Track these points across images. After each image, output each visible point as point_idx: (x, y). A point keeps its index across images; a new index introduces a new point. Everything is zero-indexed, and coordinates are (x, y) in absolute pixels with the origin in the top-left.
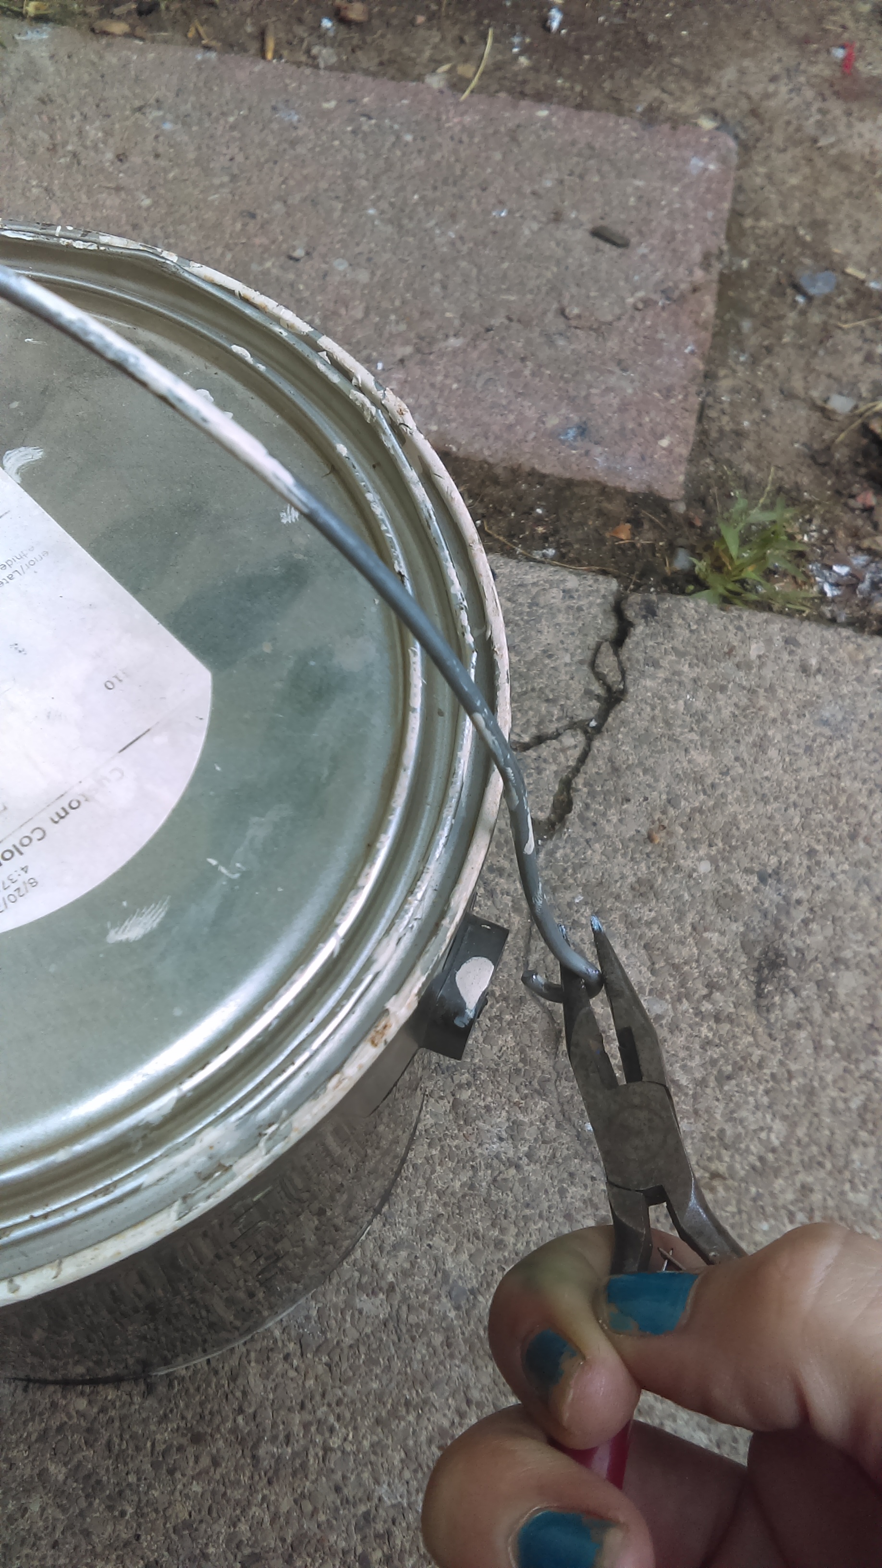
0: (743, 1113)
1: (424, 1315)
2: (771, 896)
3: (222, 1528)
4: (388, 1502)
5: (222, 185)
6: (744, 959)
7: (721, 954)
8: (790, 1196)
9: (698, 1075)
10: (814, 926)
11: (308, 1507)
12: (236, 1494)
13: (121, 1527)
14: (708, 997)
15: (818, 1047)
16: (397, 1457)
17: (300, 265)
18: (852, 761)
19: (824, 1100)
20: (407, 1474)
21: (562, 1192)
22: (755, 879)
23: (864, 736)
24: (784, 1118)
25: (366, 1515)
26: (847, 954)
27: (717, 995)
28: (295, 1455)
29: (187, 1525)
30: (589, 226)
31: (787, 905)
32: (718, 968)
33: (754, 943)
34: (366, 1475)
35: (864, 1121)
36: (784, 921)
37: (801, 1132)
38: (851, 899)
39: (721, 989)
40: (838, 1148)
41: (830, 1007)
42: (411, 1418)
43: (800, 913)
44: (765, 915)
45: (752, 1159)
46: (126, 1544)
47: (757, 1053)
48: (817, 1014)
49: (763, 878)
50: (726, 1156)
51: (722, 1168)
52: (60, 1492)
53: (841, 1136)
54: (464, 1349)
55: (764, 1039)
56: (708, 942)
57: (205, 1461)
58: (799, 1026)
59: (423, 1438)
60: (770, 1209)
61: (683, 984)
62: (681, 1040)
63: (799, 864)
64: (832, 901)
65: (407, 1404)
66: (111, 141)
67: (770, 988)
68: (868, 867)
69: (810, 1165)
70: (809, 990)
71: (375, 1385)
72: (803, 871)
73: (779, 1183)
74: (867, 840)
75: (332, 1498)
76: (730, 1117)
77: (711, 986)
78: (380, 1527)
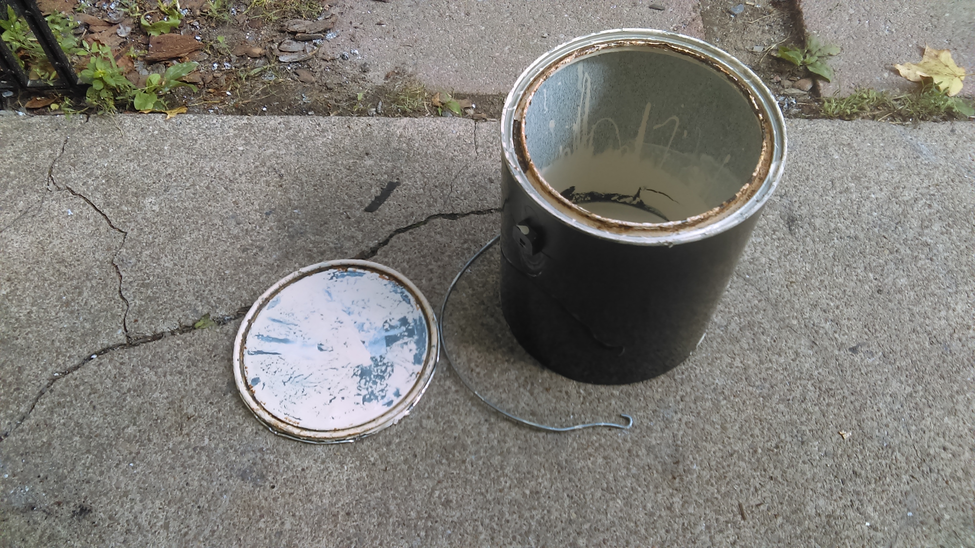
0: (796, 264)
1: (713, 335)
2: (785, 201)
3: (672, 399)
4: (719, 384)
5: (508, 17)
6: (782, 221)
7: (775, 221)
8: (817, 284)
9: (778, 256)
10: (802, 208)
11: (696, 389)
12: (673, 389)
13: (641, 403)
14: (774, 234)
15: (814, 241)
16: (718, 372)
17: (547, 39)
18: (800, 157)
19: (820, 256)
20: (723, 376)
21: (745, 295)
22: (779, 198)
23: (802, 148)
24: (809, 263)
25: (714, 388)
26: (815, 214)
27: (777, 233)
28: (686, 377)
29: (661, 400)
30: (648, 5)
31: (792, 203)
32: (774, 225)
33: (784, 216)
34: (710, 378)
35: (835, 260)
36: (792, 208)
37: (816, 266)
38: (812, 198)
39: (778, 231)
40: (829, 268)
41: (815, 229)
42: (719, 361)
43: (797, 205)
44: (786, 207)
45: (803, 276)
46: (644, 407)
47: (795, 247)
48: (811, 232)
49: (781, 197)
50: (794, 276)
51: (794, 280)
52: (619, 398)
53: (829, 265)
54: (729, 341)
55: (796, 242)
56: (769, 218)
57: (660, 383)
58: (806, 237)
59: (724, 366)
60: (812, 289)
61: (765, 232)
62: (769, 248)
63: (792, 191)
64: (806, 199)
65: (716, 358)
66: (461, 9)
67: (793, 228)
68: (815, 187)
69: (821, 274)
70: (806, 226)
71: (704, 355)
72: (794, 192)
73: (813, 281)
74: (812, 179)
75: (702, 385)
76: (792, 265)
77: (774, 231)
78: (720, 391)
